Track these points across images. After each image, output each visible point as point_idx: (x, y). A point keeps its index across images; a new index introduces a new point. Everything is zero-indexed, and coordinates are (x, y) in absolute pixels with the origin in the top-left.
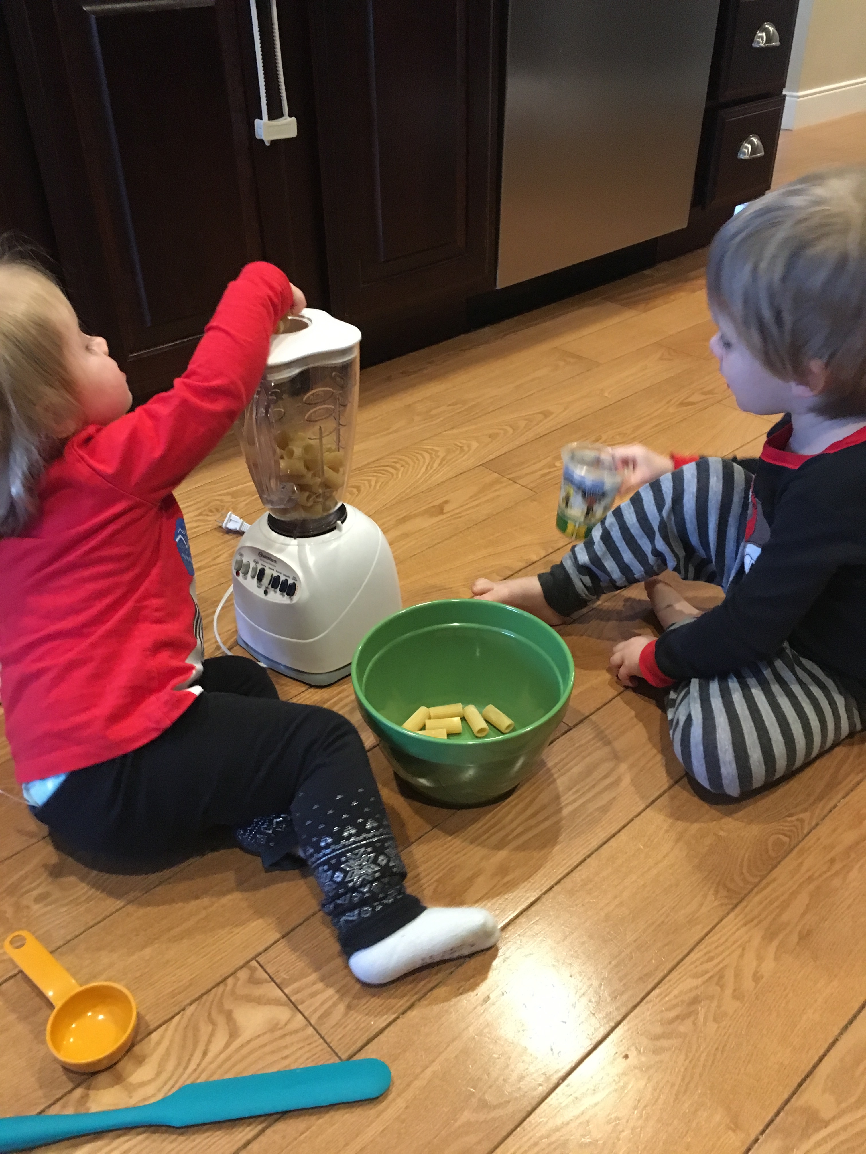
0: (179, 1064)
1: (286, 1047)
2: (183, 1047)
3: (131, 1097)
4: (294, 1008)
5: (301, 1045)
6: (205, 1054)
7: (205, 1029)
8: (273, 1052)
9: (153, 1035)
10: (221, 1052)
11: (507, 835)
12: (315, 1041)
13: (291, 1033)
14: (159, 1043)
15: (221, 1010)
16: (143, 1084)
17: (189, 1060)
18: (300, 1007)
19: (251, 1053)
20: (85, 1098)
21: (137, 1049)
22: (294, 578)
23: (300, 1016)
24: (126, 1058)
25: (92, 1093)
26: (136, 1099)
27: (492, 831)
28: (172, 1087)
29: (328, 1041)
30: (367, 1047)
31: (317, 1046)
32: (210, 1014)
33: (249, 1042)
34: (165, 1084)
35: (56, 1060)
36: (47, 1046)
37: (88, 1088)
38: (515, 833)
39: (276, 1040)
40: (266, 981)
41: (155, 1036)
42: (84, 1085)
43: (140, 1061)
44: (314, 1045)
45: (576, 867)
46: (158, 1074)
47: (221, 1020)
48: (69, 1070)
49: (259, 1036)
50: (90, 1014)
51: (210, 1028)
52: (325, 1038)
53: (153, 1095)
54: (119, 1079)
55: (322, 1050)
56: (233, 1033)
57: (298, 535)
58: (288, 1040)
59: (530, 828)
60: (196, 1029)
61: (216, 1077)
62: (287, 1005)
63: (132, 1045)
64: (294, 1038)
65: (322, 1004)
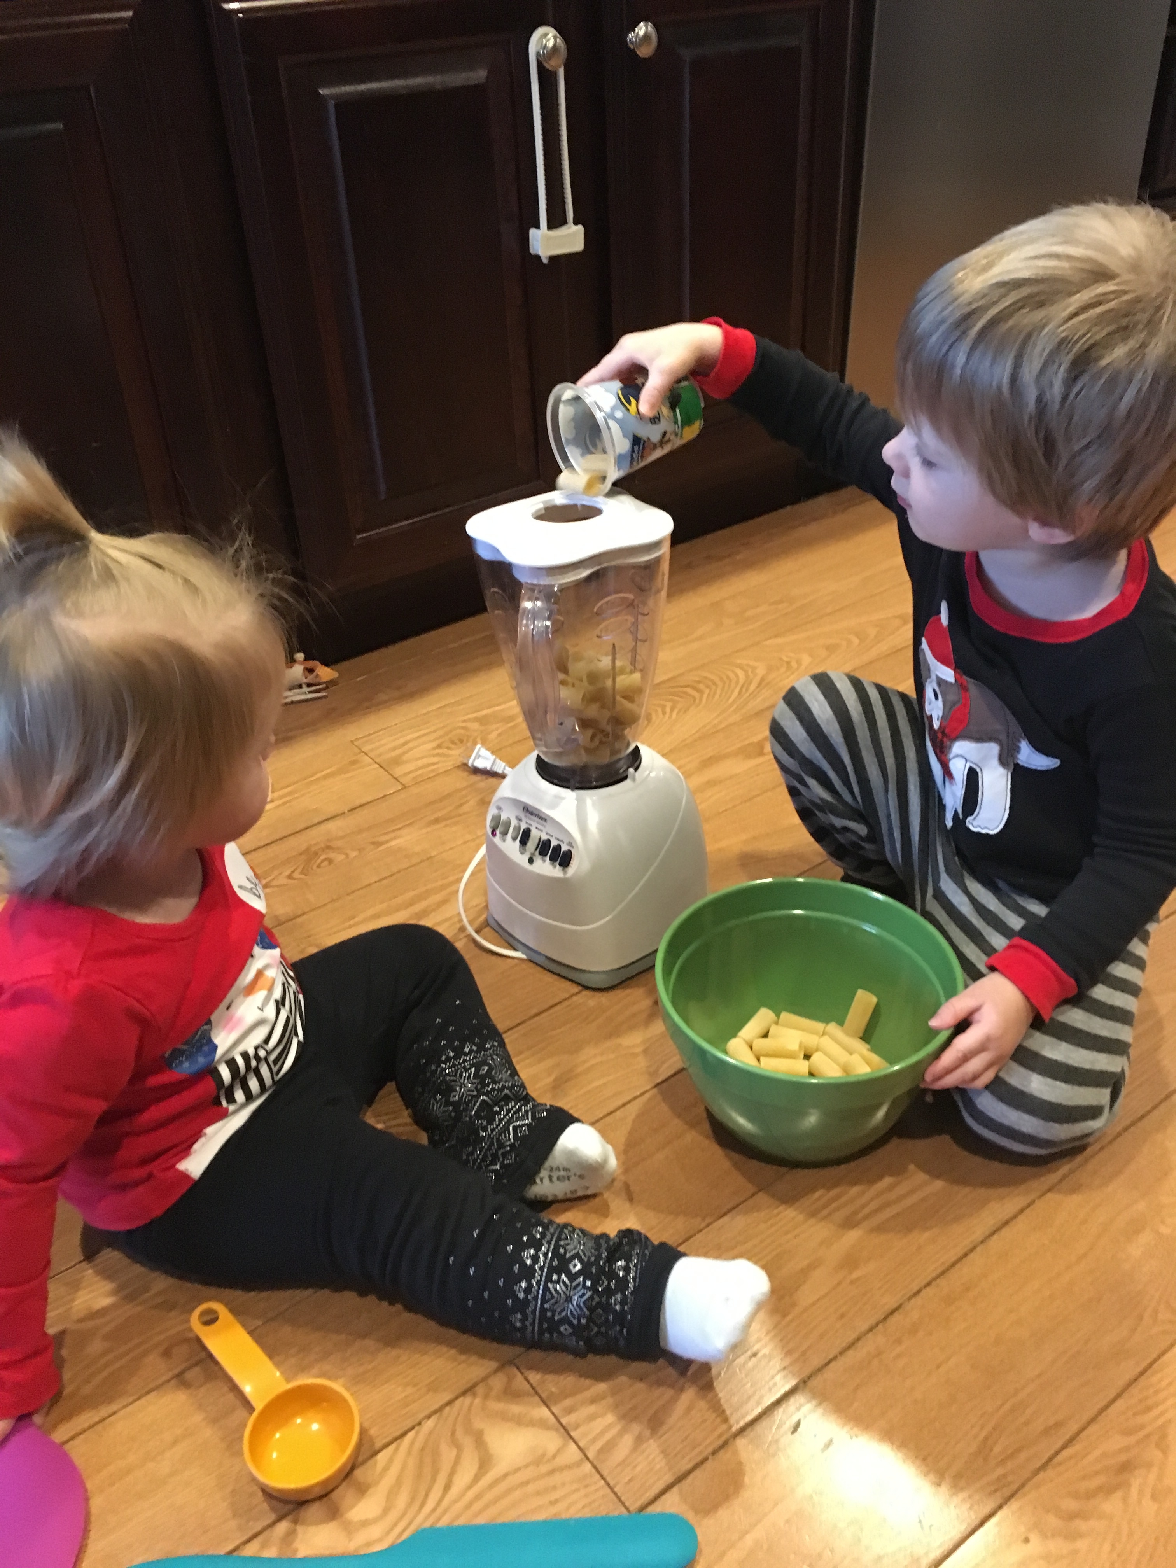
0: (413, 1499)
1: (554, 1488)
2: (419, 1476)
3: (350, 1540)
4: (565, 1434)
5: (575, 1486)
6: (447, 1487)
7: (448, 1454)
8: (538, 1493)
9: (380, 1456)
10: (469, 1487)
11: (855, 1213)
12: (596, 1483)
13: (561, 1469)
14: (386, 1468)
15: (469, 1429)
16: (365, 1523)
17: (427, 1495)
18: (572, 1434)
19: (509, 1491)
20: (290, 1535)
21: (358, 1473)
22: (570, 844)
23: (574, 1446)
24: (344, 1484)
25: (300, 1529)
26: (357, 1543)
27: (834, 1205)
28: (404, 1530)
29: (612, 1484)
30: (664, 1497)
31: (597, 1490)
32: (453, 1433)
33: (506, 1475)
34: (395, 1525)
35: (254, 1480)
36: (243, 1460)
37: (296, 1522)
38: (866, 1211)
39: (541, 1476)
40: (528, 1395)
41: (382, 1457)
42: (290, 1517)
43: (362, 1490)
44: (593, 1488)
45: (953, 1265)
46: (386, 1511)
47: (468, 1443)
48: (271, 1495)
49: (518, 1469)
50: (299, 1421)
51: (454, 1452)
52: (608, 1479)
53: (380, 1540)
54: (334, 1513)
55: (603, 1496)
56: (485, 1462)
57: (577, 785)
58: (557, 1478)
59: (888, 1204)
60: (436, 1455)
61: (461, 1522)
62: (557, 1430)
63: (353, 1468)
64: (567, 1476)
65: (603, 1433)
